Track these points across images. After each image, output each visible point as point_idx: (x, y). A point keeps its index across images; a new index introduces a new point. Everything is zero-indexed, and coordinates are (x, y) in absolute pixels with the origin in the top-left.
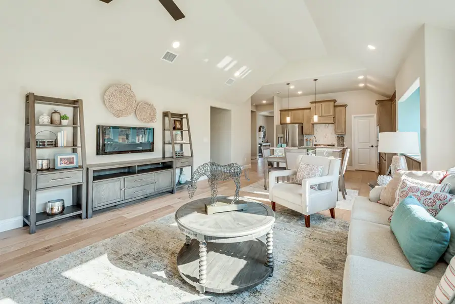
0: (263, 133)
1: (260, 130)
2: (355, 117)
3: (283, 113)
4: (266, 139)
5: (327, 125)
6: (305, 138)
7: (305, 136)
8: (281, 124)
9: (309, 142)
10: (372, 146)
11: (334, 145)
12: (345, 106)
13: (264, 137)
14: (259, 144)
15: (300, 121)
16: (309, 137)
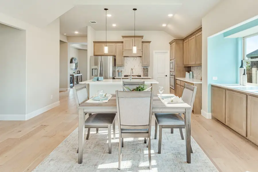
0: (75, 64)
1: (71, 62)
2: (156, 52)
3: (97, 44)
4: (77, 70)
5: (135, 58)
6: (117, 70)
7: (116, 67)
8: (95, 55)
9: (120, 73)
10: (166, 76)
11: (140, 76)
12: (149, 42)
13: (76, 68)
14: (71, 75)
15: (113, 54)
16: (120, 69)
